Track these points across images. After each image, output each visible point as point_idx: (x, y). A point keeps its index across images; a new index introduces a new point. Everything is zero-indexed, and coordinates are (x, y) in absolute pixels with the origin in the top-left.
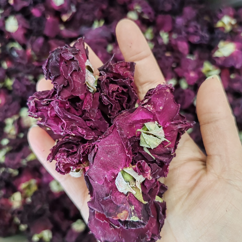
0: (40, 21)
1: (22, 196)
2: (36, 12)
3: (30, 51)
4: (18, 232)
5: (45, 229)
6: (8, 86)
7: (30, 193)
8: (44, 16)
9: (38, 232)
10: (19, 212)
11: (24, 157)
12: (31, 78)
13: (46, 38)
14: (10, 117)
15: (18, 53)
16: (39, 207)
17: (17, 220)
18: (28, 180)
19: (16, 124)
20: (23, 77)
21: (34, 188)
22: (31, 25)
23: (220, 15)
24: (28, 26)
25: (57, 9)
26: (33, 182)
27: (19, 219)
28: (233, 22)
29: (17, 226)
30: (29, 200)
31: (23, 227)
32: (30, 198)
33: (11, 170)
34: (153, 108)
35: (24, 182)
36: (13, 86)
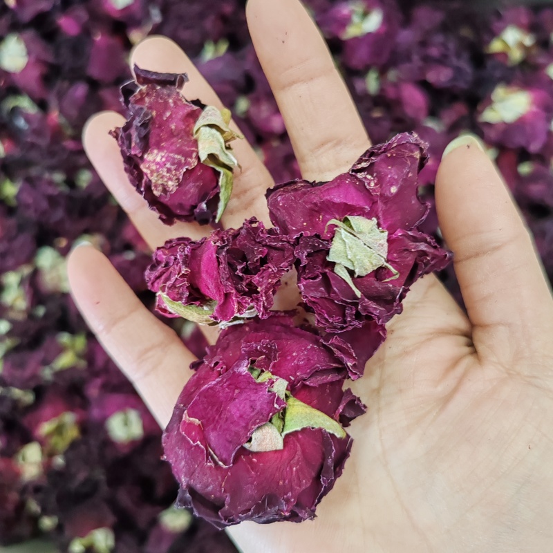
0: (79, 45)
1: (43, 451)
2: (68, 25)
3: (55, 116)
4: (38, 534)
5: (99, 525)
6: (7, 197)
7: (61, 443)
8: (86, 32)
9: (82, 534)
10: (36, 489)
11: (46, 362)
12: (58, 177)
13: (94, 85)
14: (14, 268)
15: (28, 119)
16: (81, 476)
17: (34, 506)
18: (56, 415)
19: (27, 286)
20: (39, 178)
21: (72, 433)
22: (57, 54)
23: (497, 25)
24: (50, 58)
25: (117, 16)
26: (69, 418)
27: (38, 504)
28: (528, 41)
29: (35, 520)
30: (59, 461)
31: (48, 523)
32: (61, 456)
33: (17, 393)
34: (376, 184)
35: (47, 420)
36: (17, 197)
